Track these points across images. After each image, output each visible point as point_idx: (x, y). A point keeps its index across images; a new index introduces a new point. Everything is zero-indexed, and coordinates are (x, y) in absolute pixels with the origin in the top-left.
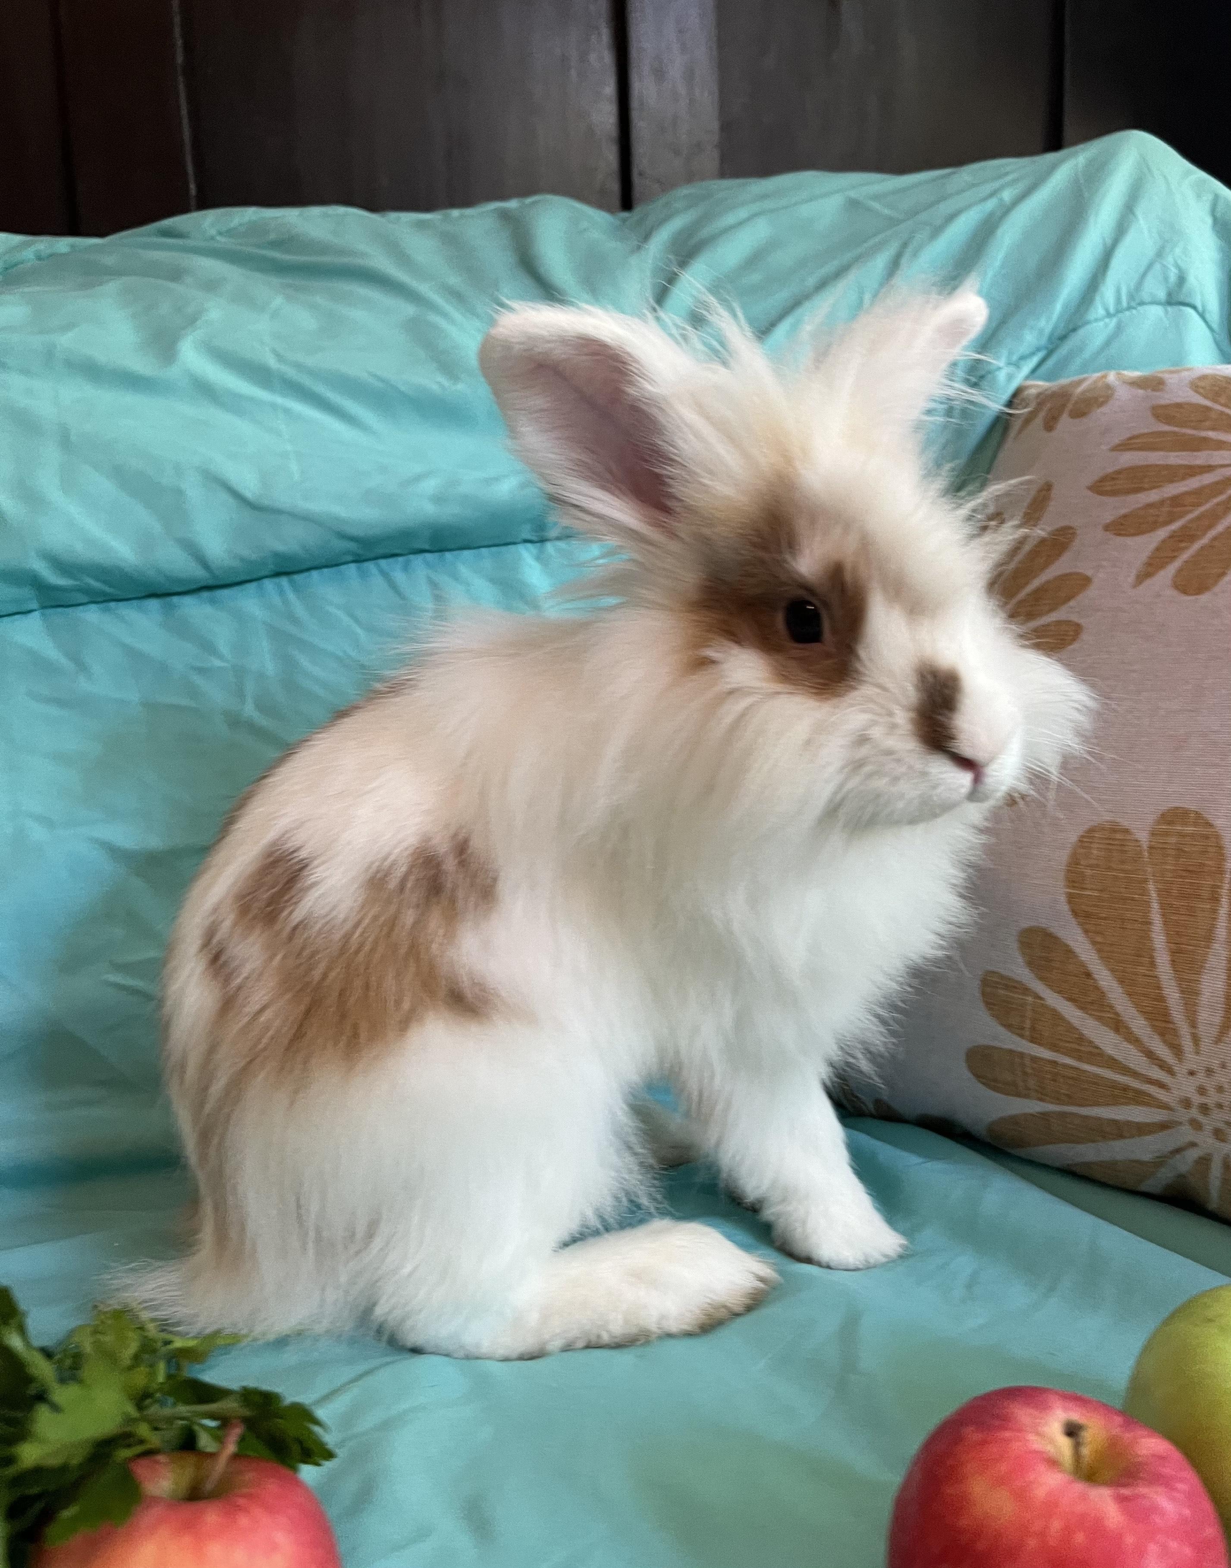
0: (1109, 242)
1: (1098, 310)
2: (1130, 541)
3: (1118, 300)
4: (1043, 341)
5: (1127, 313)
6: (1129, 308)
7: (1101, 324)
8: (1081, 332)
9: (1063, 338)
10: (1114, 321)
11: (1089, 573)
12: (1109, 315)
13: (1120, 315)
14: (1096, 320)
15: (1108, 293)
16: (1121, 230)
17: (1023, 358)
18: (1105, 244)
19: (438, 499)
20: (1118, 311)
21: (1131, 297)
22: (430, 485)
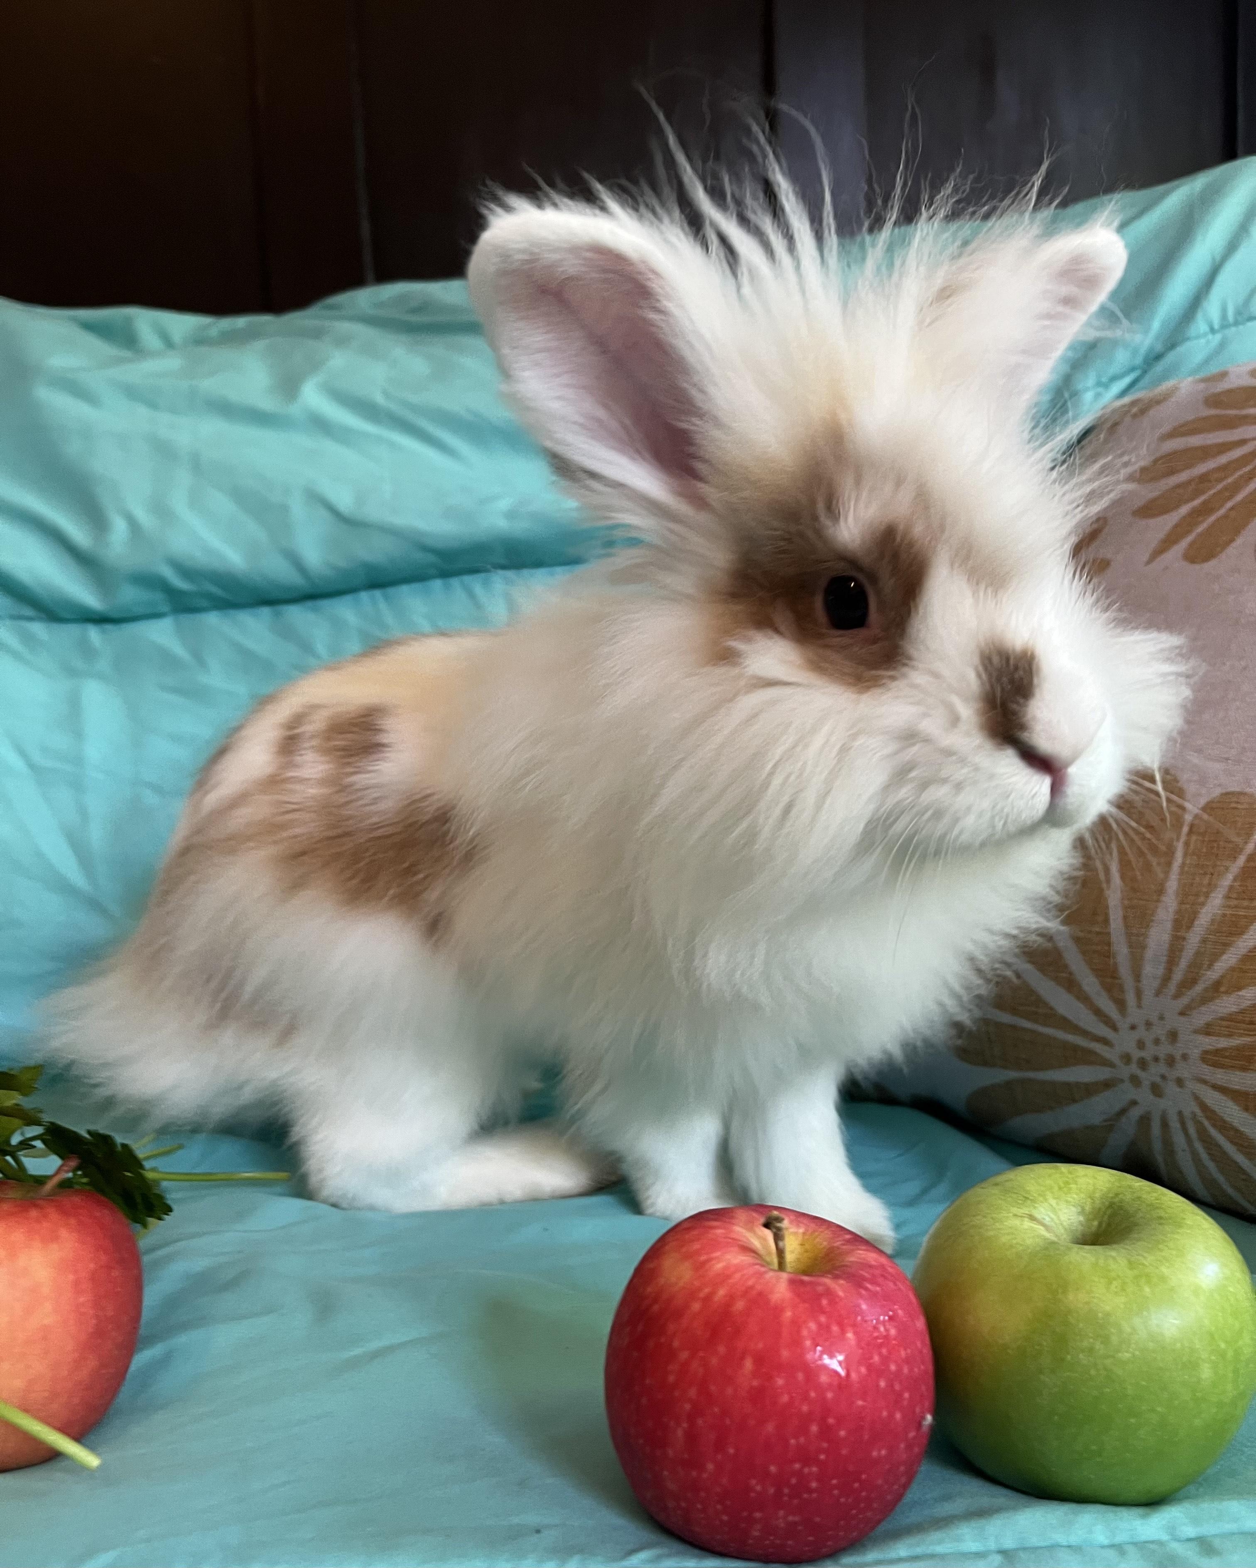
0: (1218, 258)
1: (1200, 325)
2: (1152, 522)
3: (1224, 316)
4: (1139, 360)
5: (1233, 329)
6: (1236, 323)
7: (1203, 341)
8: (1181, 349)
9: (1158, 357)
10: (1218, 337)
11: (1109, 556)
12: (1213, 330)
13: (1227, 331)
14: (1198, 337)
15: (1212, 308)
16: (1232, 247)
17: (1114, 379)
18: (1214, 259)
19: (511, 515)
20: (1225, 325)
21: (1238, 312)
22: (504, 504)
